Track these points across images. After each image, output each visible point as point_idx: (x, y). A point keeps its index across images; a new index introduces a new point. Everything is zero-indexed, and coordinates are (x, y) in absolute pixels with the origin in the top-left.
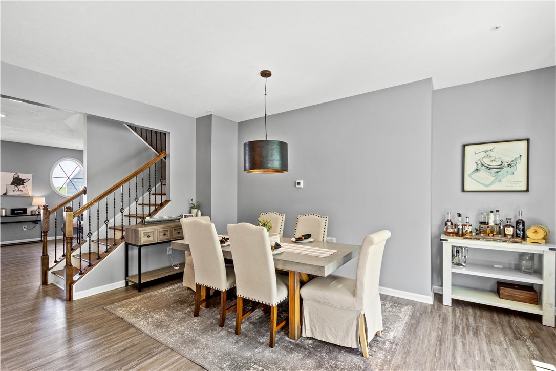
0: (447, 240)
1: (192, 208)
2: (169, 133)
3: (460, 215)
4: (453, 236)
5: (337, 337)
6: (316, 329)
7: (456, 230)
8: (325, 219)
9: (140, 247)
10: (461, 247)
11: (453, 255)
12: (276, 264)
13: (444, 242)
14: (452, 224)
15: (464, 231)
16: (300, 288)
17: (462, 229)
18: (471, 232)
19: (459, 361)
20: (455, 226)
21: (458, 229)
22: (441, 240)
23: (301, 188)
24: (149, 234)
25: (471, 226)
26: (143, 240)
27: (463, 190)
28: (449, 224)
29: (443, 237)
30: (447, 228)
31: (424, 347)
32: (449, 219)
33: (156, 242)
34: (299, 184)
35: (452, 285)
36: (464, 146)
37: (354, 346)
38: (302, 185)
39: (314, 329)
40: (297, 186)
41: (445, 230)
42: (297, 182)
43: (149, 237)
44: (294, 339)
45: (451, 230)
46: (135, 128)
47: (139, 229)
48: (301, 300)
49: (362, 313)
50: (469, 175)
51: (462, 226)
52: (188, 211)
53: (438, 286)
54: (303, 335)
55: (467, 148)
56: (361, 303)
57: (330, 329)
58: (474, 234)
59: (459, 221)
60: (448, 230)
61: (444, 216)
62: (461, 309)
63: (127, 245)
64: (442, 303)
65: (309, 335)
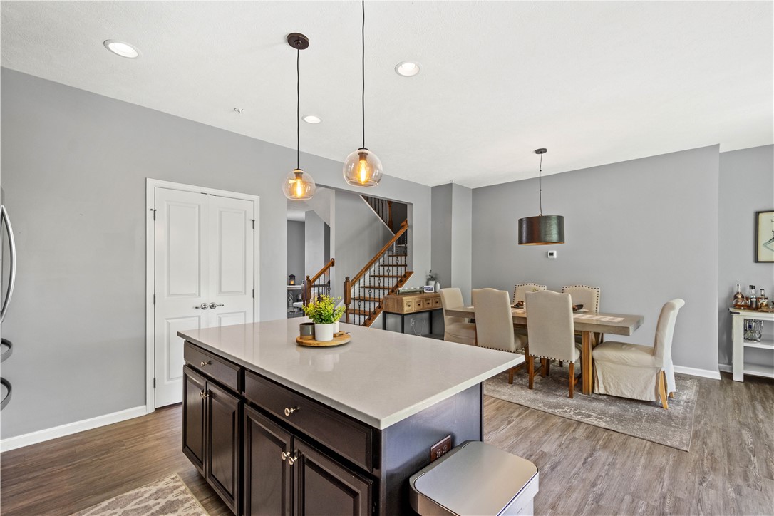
0: (739, 313)
1: (429, 279)
2: (412, 204)
3: (753, 287)
4: (744, 309)
5: (634, 392)
6: (610, 386)
7: (749, 303)
8: (597, 290)
9: (403, 316)
10: (755, 321)
11: (745, 330)
12: (575, 326)
13: (734, 315)
14: (743, 297)
15: (759, 304)
16: (592, 350)
17: (756, 301)
18: (767, 305)
19: (761, 416)
20: (747, 299)
21: (752, 302)
22: (731, 313)
23: (554, 259)
24: (409, 304)
25: (767, 299)
26: (406, 310)
27: (757, 261)
28: (740, 296)
29: (732, 310)
30: (737, 301)
31: (722, 407)
32: (739, 291)
33: (413, 311)
34: (552, 254)
35: (745, 363)
36: (757, 214)
37: (653, 399)
38: (555, 256)
39: (608, 386)
40: (549, 257)
41: (734, 302)
42: (550, 252)
43: (409, 306)
44: (589, 394)
45: (743, 303)
46: (367, 198)
47: (404, 298)
48: (593, 360)
49: (662, 370)
50: (764, 244)
51: (756, 298)
52: (425, 283)
53: (725, 364)
54: (596, 392)
55: (761, 215)
56: (661, 361)
57: (626, 385)
58: (771, 307)
59: (751, 294)
60: (739, 304)
61: (733, 289)
62: (756, 385)
63: (385, 314)
64: (732, 379)
65: (602, 391)
